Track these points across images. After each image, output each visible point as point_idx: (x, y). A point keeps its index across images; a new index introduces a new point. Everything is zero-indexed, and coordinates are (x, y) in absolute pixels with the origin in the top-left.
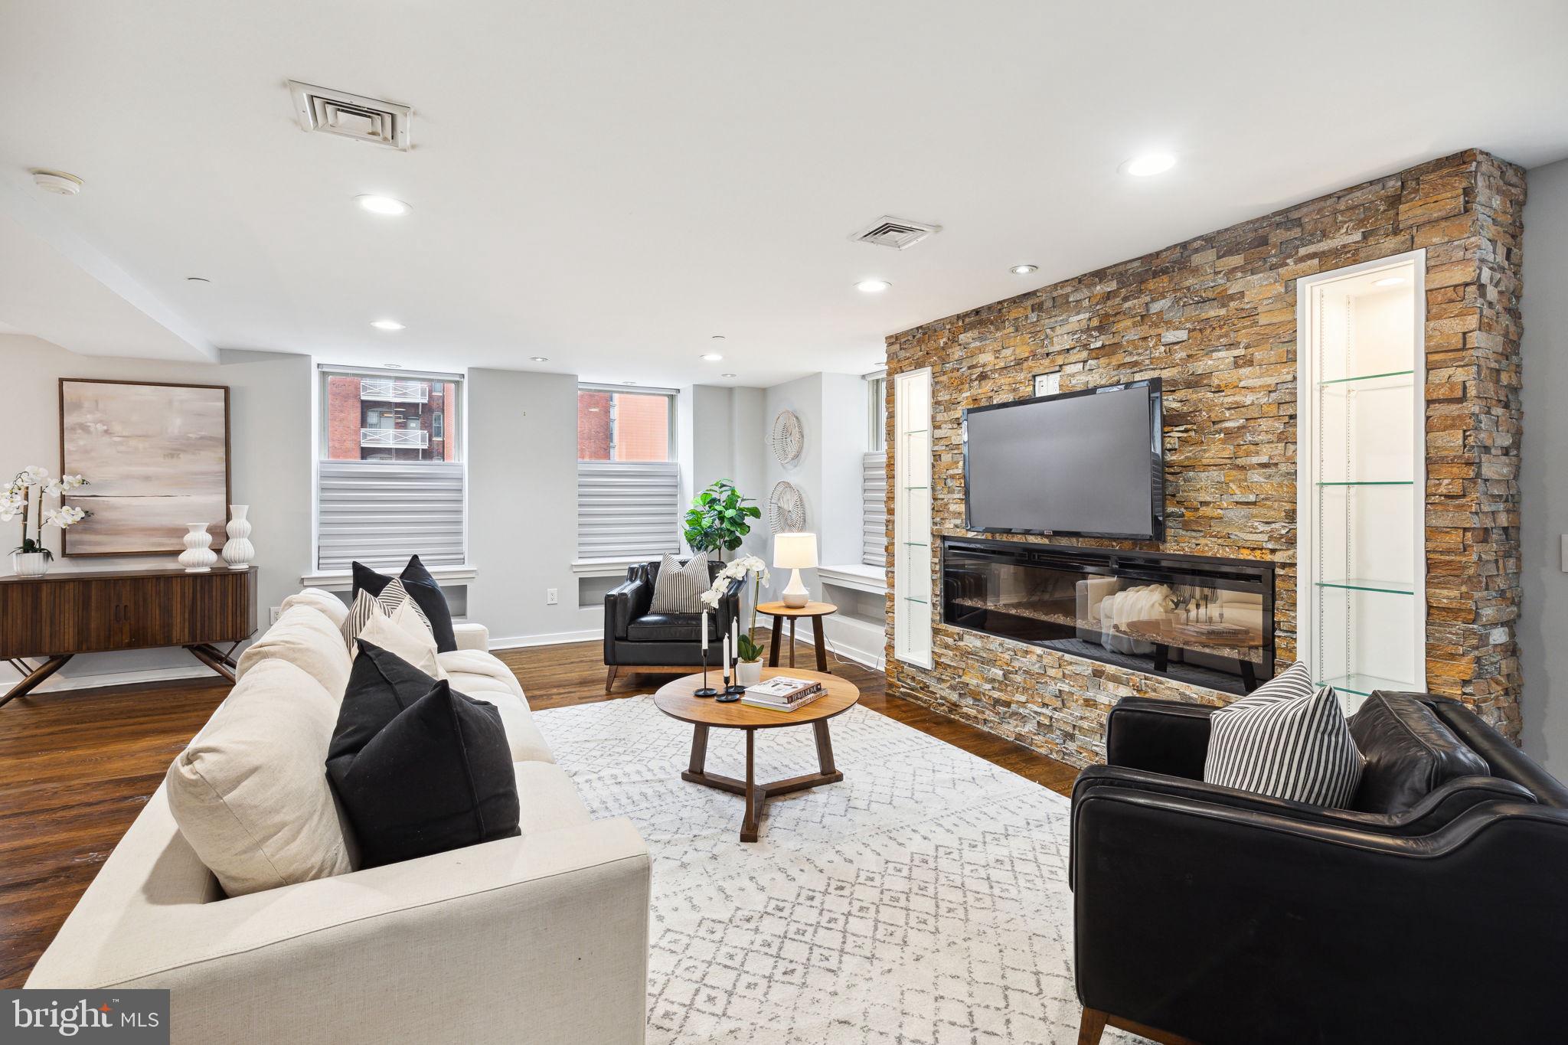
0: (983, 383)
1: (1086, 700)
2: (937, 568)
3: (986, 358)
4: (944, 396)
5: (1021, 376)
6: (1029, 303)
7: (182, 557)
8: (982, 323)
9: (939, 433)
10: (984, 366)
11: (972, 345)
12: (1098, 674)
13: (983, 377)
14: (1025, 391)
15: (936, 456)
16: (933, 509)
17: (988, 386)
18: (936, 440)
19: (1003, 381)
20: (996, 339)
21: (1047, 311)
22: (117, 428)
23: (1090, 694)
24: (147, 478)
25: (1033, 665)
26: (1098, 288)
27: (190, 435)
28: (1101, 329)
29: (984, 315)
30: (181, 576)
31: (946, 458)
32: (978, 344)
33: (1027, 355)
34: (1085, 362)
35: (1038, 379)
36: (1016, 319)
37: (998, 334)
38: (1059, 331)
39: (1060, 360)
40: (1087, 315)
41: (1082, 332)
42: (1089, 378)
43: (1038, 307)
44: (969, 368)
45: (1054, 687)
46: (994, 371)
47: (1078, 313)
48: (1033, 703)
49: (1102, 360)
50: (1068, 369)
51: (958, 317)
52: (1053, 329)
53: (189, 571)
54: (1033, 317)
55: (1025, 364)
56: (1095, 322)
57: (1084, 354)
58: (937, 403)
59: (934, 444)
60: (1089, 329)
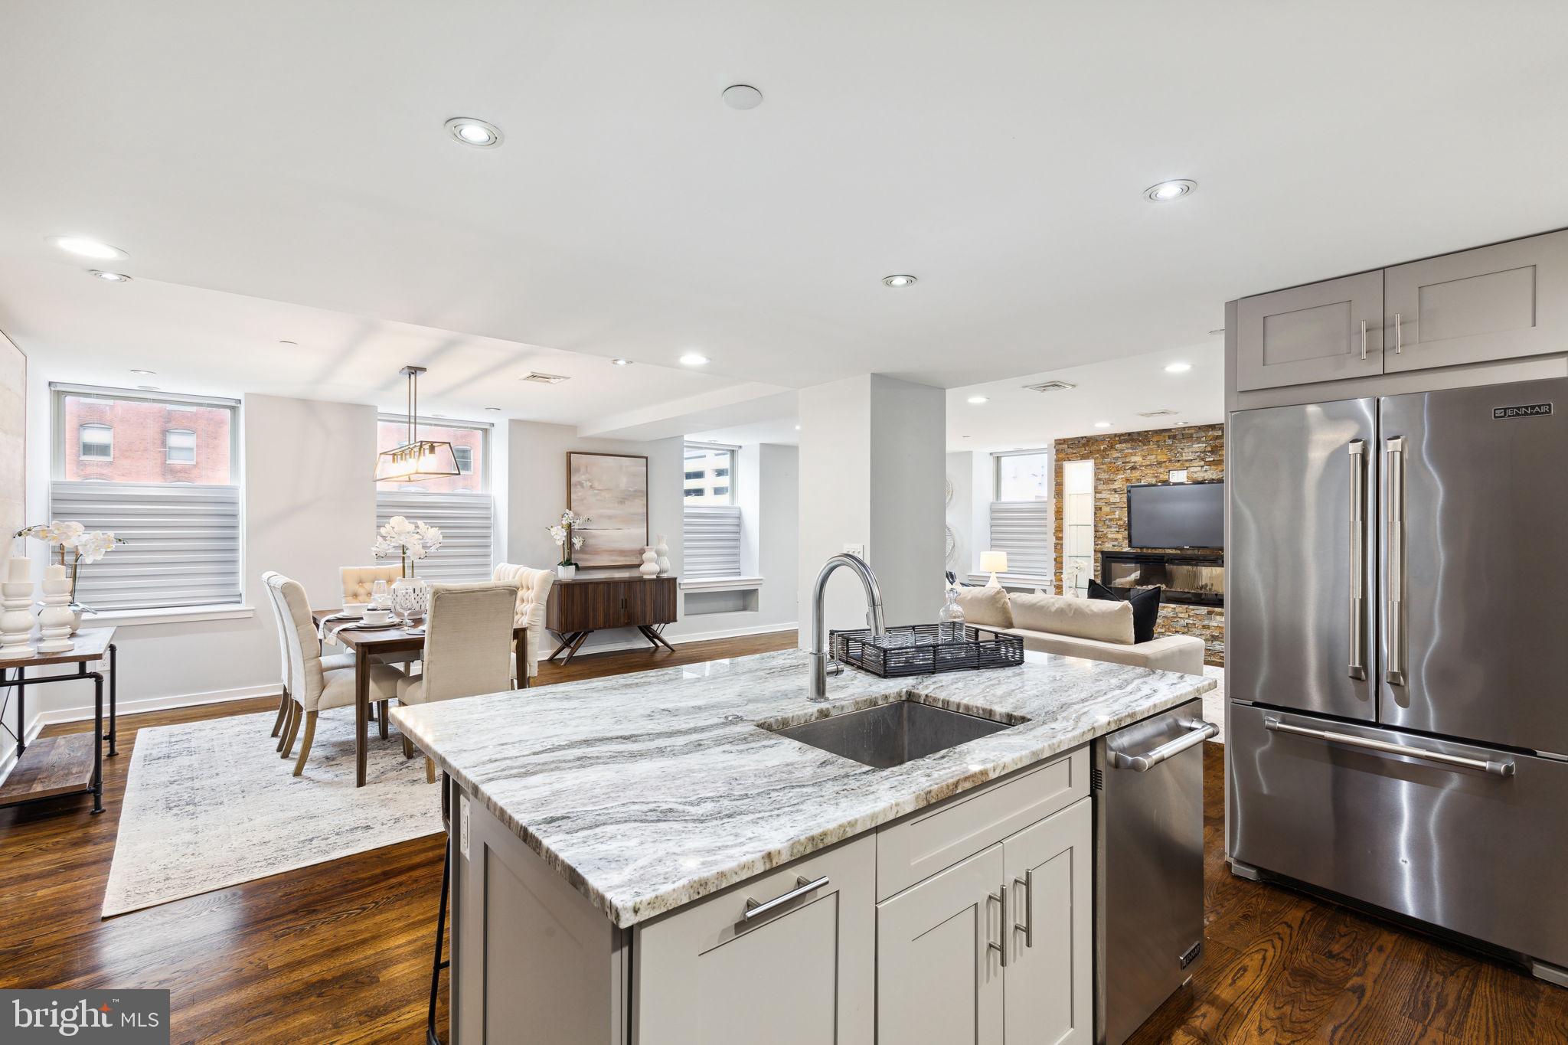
0: (1133, 471)
1: (1203, 626)
2: (1099, 568)
3: (1138, 459)
4: (1103, 476)
5: (1162, 470)
6: (1167, 434)
7: (642, 568)
8: (1133, 440)
9: (1099, 496)
10: (1135, 462)
11: (1126, 451)
12: (1210, 613)
13: (1133, 468)
14: (1163, 477)
15: (1098, 509)
16: (1096, 537)
17: (1137, 474)
18: (1096, 500)
19: (1149, 472)
20: (1143, 450)
21: (1179, 440)
22: (596, 484)
23: (1206, 623)
24: (610, 517)
25: (1169, 613)
26: (1211, 433)
27: (630, 489)
28: (1212, 452)
29: (1136, 437)
30: (641, 581)
31: (1106, 509)
32: (1131, 451)
33: (1165, 460)
34: (1202, 467)
35: (1171, 472)
36: (1158, 441)
37: (1145, 447)
38: (1186, 450)
39: (1187, 464)
40: (1204, 445)
41: (1201, 452)
42: (1205, 474)
43: (1174, 437)
44: (1123, 463)
45: (1183, 622)
46: (1141, 466)
47: (1199, 443)
48: (1170, 632)
49: (1212, 467)
50: (1192, 469)
51: (1116, 435)
52: (1182, 449)
53: (645, 577)
54: (1170, 442)
55: (1163, 464)
56: (1209, 449)
57: (1202, 463)
58: (1098, 479)
59: (1096, 502)
60: (1205, 451)
